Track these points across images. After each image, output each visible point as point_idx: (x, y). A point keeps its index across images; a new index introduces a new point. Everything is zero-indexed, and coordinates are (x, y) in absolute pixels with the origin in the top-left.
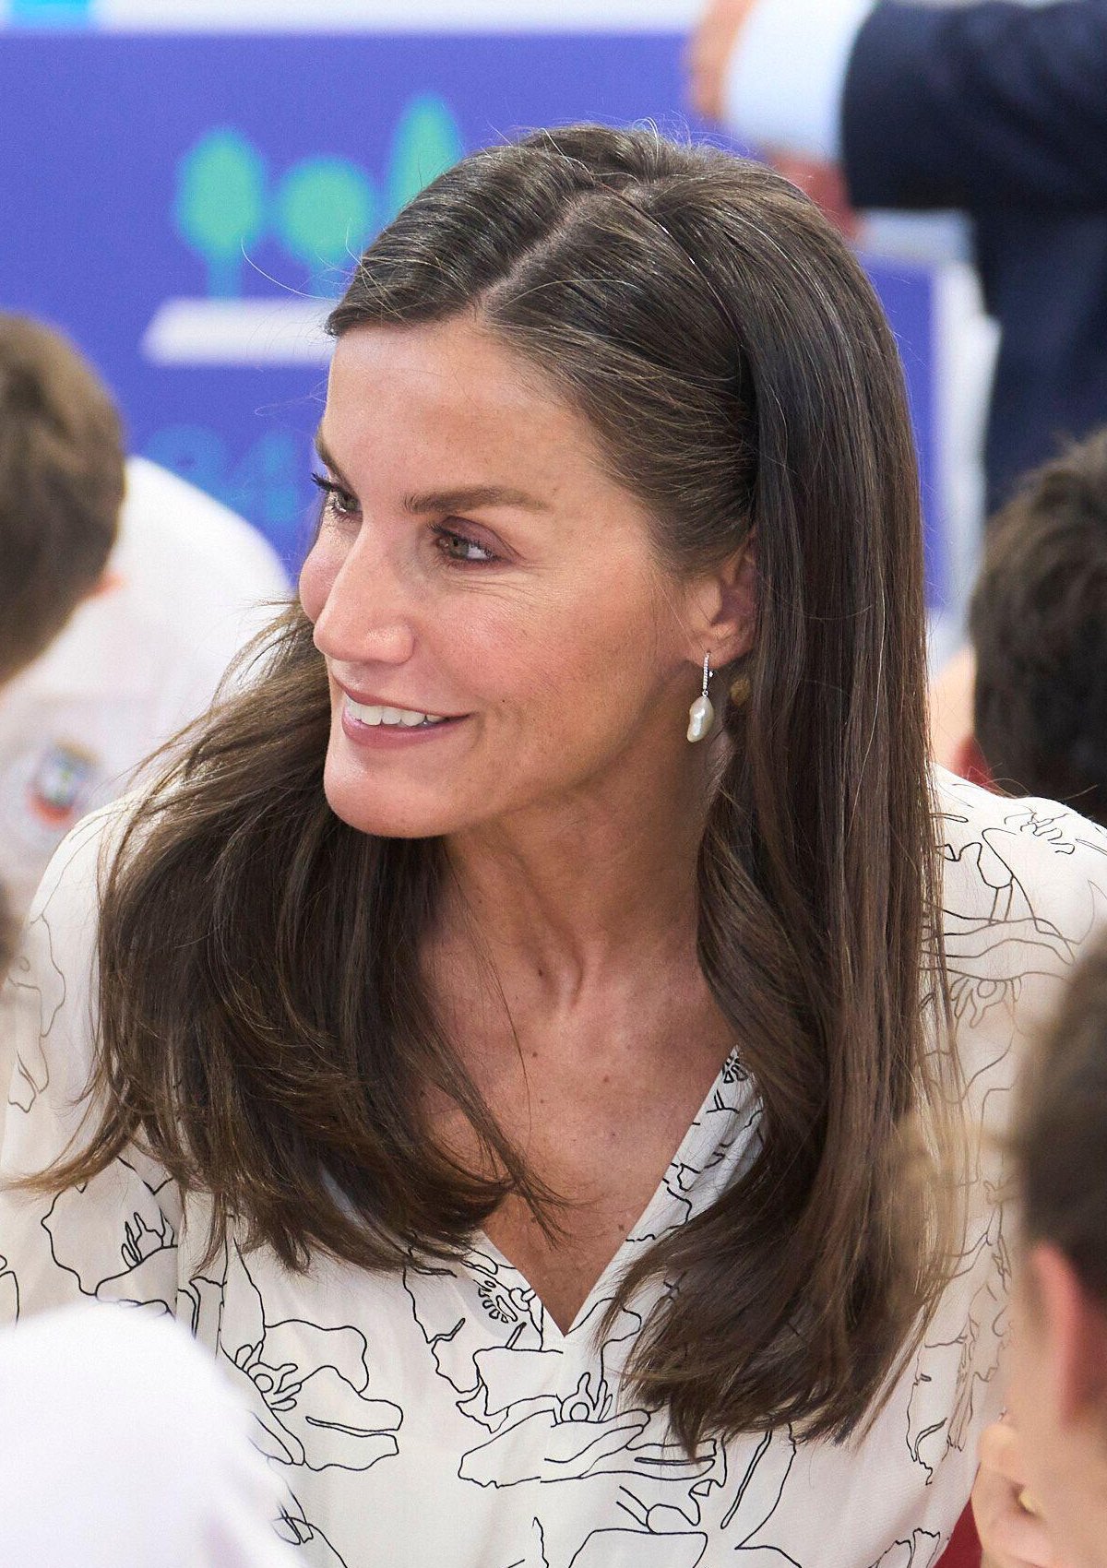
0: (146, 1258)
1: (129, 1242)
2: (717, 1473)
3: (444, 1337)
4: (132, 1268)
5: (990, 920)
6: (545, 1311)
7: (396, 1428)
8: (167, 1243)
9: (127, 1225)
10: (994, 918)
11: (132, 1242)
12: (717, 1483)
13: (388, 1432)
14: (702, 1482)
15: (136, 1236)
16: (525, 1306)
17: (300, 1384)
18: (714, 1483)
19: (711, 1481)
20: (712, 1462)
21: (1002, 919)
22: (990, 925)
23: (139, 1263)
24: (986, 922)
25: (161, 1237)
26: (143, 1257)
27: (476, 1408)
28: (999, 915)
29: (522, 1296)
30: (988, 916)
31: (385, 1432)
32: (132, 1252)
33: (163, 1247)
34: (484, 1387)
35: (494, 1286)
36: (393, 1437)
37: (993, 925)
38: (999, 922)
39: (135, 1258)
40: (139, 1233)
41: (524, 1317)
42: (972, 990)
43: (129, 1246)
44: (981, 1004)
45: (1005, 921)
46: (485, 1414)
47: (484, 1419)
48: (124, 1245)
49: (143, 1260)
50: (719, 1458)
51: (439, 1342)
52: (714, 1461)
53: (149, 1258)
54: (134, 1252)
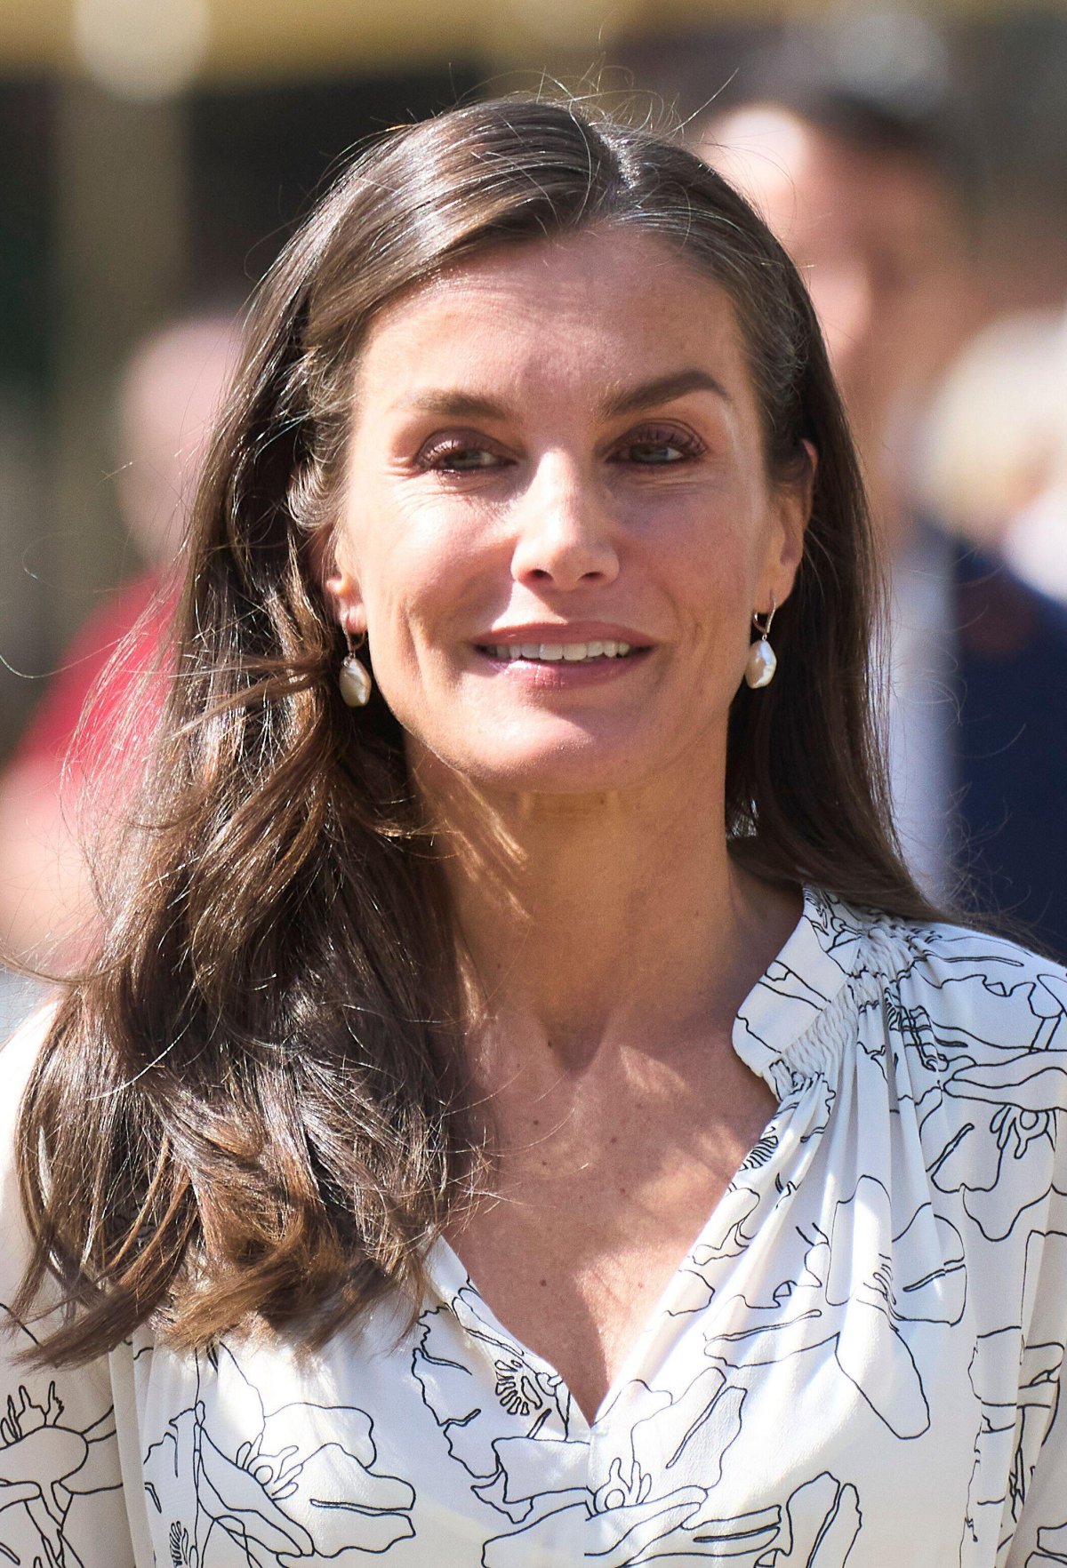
0: (26, 1435)
1: (10, 1417)
2: (782, 1541)
3: (457, 1422)
4: (9, 1444)
5: (1031, 1048)
6: (572, 1399)
7: (409, 1507)
8: (50, 1422)
9: (10, 1398)
10: (1035, 1046)
11: (13, 1418)
12: (783, 1551)
13: (401, 1512)
14: (766, 1553)
15: (18, 1411)
16: (551, 1391)
17: (302, 1465)
18: (779, 1552)
19: (776, 1550)
20: (776, 1530)
21: (1044, 1048)
22: (1030, 1053)
23: (18, 1440)
24: (1027, 1051)
25: (45, 1414)
26: (24, 1434)
27: (494, 1494)
28: (1040, 1044)
29: (549, 1380)
30: (1029, 1045)
31: (397, 1512)
32: (11, 1427)
33: (45, 1426)
34: (503, 1474)
35: (521, 1366)
36: (407, 1517)
37: (1034, 1053)
38: (1039, 1050)
39: (15, 1435)
40: (22, 1409)
41: (549, 1403)
42: (1015, 1119)
43: (9, 1422)
44: (1024, 1135)
45: (1047, 1049)
46: (504, 1501)
47: (504, 1507)
48: (4, 1419)
49: (22, 1438)
50: (784, 1526)
51: (451, 1426)
52: (779, 1529)
53: (30, 1436)
54: (15, 1429)
